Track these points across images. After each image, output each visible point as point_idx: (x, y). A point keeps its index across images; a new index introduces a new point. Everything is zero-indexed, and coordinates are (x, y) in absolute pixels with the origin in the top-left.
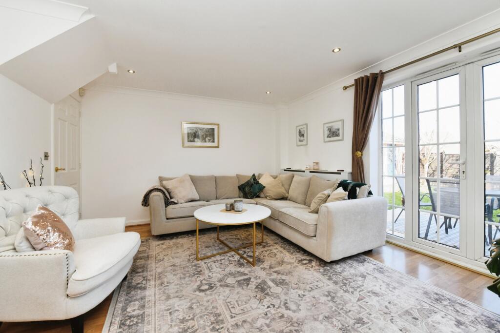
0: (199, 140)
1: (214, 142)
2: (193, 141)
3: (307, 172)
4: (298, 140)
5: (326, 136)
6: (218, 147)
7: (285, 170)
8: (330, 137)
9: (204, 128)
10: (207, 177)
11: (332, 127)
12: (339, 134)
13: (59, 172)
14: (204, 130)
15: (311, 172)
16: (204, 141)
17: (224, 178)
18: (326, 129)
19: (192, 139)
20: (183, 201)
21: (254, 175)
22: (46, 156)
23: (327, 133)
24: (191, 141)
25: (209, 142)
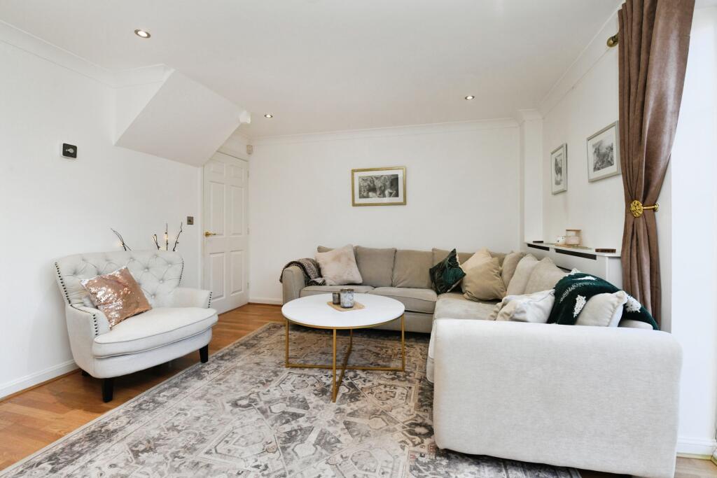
0: (374, 194)
1: (397, 195)
2: (368, 197)
3: (552, 251)
4: (554, 182)
5: (592, 167)
6: (404, 203)
7: (530, 245)
8: (599, 169)
9: (382, 176)
10: (382, 250)
11: (600, 143)
12: (612, 159)
13: (210, 237)
14: (383, 178)
15: (558, 251)
16: (382, 196)
17: (409, 254)
18: (592, 150)
19: (365, 194)
20: (333, 283)
21: (454, 252)
22: (190, 221)
23: (593, 159)
24: (364, 197)
25: (390, 196)
